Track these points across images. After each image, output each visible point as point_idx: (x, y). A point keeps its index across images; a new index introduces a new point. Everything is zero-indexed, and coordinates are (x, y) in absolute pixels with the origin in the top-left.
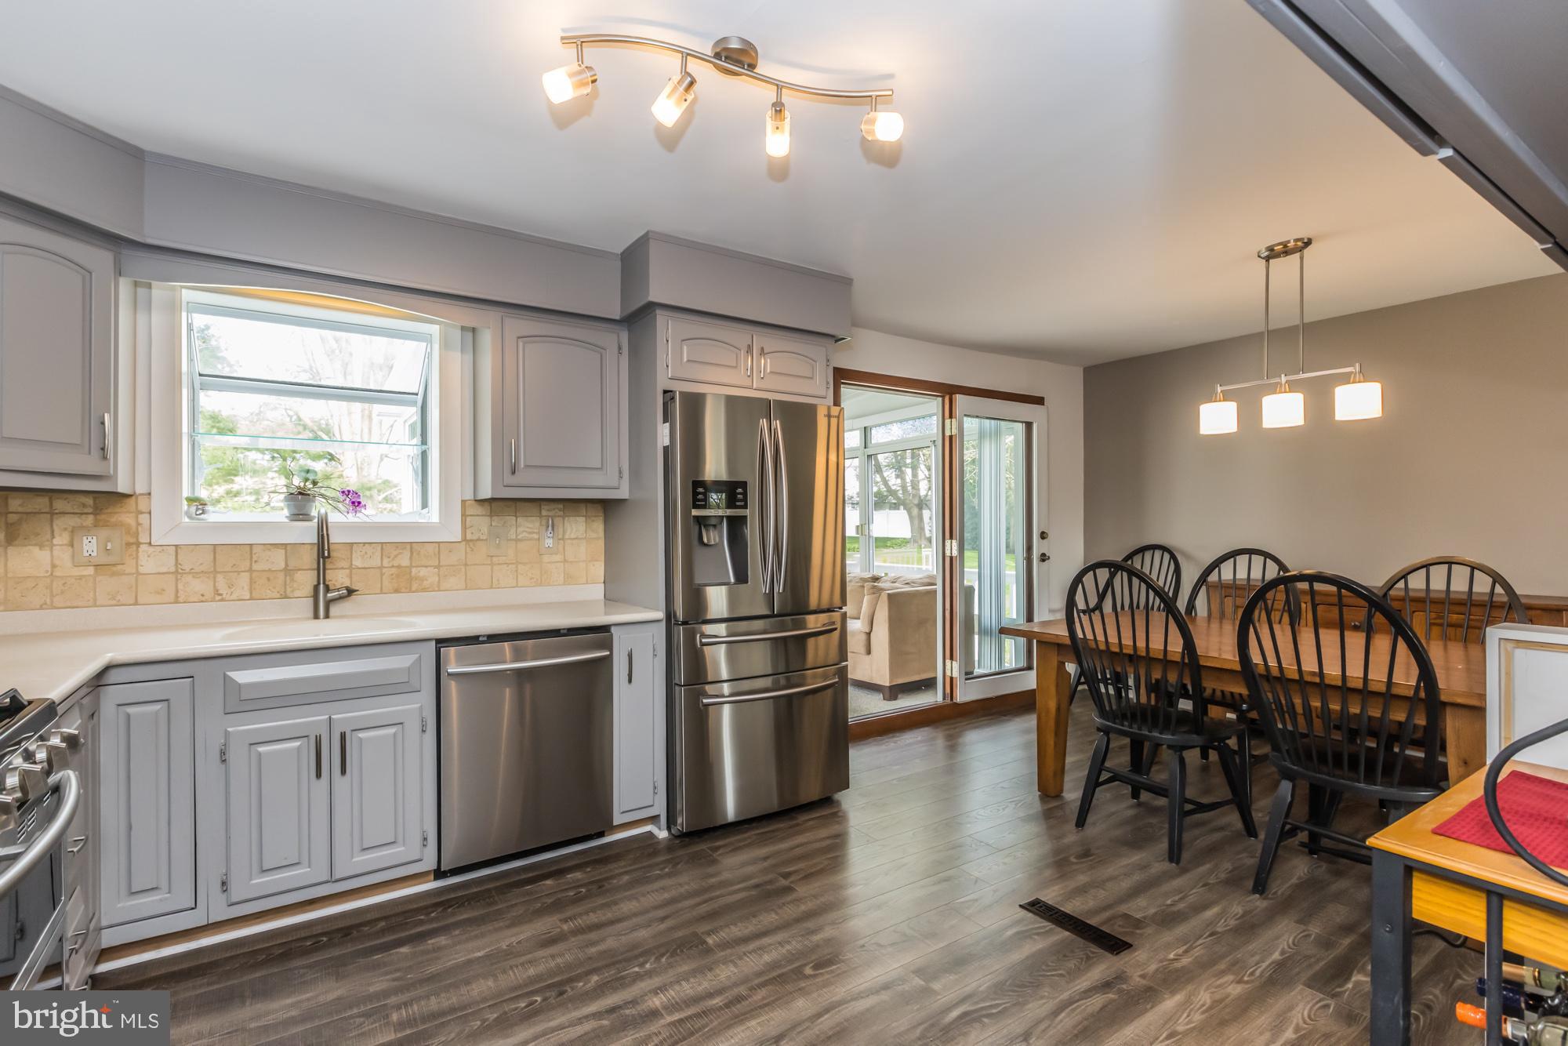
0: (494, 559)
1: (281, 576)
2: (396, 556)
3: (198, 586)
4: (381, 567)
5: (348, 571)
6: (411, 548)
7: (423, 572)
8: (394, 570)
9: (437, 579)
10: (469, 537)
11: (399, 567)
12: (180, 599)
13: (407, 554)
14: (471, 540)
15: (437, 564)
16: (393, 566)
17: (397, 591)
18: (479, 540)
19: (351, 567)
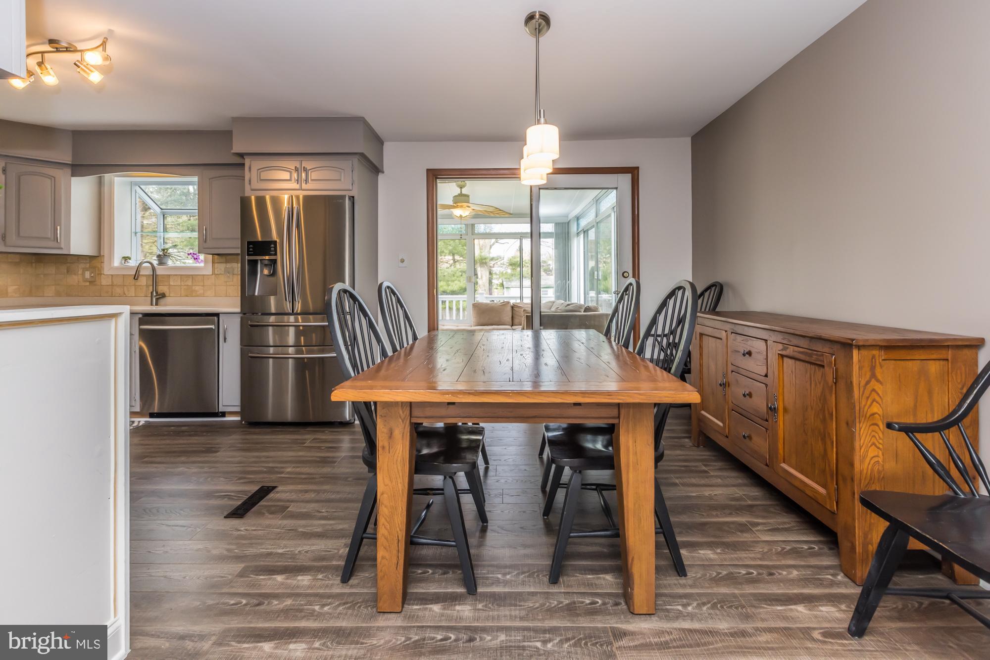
0: (228, 283)
1: (145, 287)
2: (186, 281)
3: (118, 290)
4: (181, 285)
5: (168, 287)
6: (192, 277)
7: (197, 288)
8: (185, 287)
9: (203, 291)
10: (216, 272)
11: (187, 285)
12: (113, 295)
13: (191, 280)
14: (217, 274)
15: (202, 284)
16: (185, 285)
17: (187, 296)
18: (220, 274)
19: (169, 285)
